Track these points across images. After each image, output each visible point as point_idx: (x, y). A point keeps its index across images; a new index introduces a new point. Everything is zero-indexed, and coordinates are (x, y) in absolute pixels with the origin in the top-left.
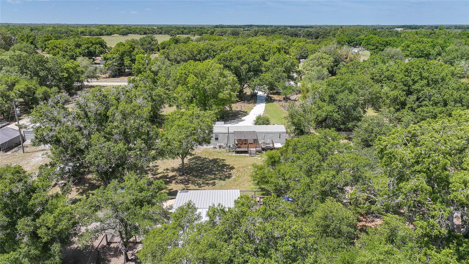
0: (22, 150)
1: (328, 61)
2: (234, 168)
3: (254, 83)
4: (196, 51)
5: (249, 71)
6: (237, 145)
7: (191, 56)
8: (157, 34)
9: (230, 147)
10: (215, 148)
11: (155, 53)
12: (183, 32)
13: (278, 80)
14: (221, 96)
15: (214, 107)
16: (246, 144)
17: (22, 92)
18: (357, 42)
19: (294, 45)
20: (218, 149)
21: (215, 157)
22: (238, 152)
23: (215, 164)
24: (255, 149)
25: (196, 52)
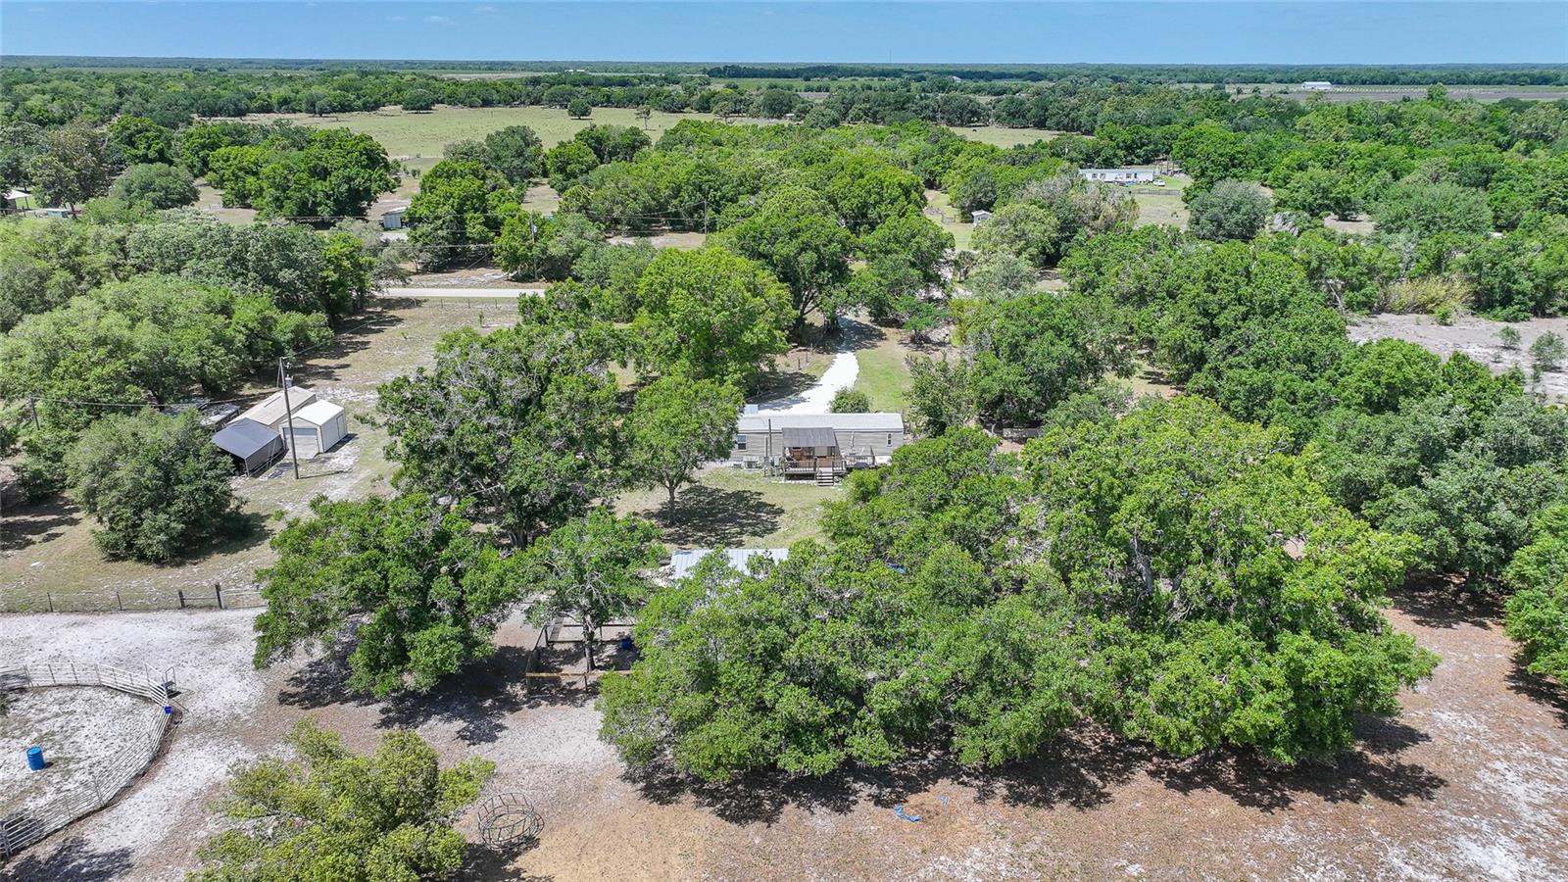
0: (293, 471)
1: (1042, 228)
2: (783, 511)
3: (832, 300)
4: (667, 187)
5: (820, 267)
6: (788, 459)
7: (653, 203)
8: (524, 103)
9: (773, 464)
10: (738, 466)
11: (536, 184)
12: (609, 97)
13: (896, 287)
14: (747, 337)
15: (732, 365)
16: (809, 457)
17: (252, 330)
18: (1156, 144)
19: (959, 164)
20: (745, 470)
21: (741, 488)
22: (791, 477)
23: (739, 502)
24: (830, 470)
25: (668, 192)
